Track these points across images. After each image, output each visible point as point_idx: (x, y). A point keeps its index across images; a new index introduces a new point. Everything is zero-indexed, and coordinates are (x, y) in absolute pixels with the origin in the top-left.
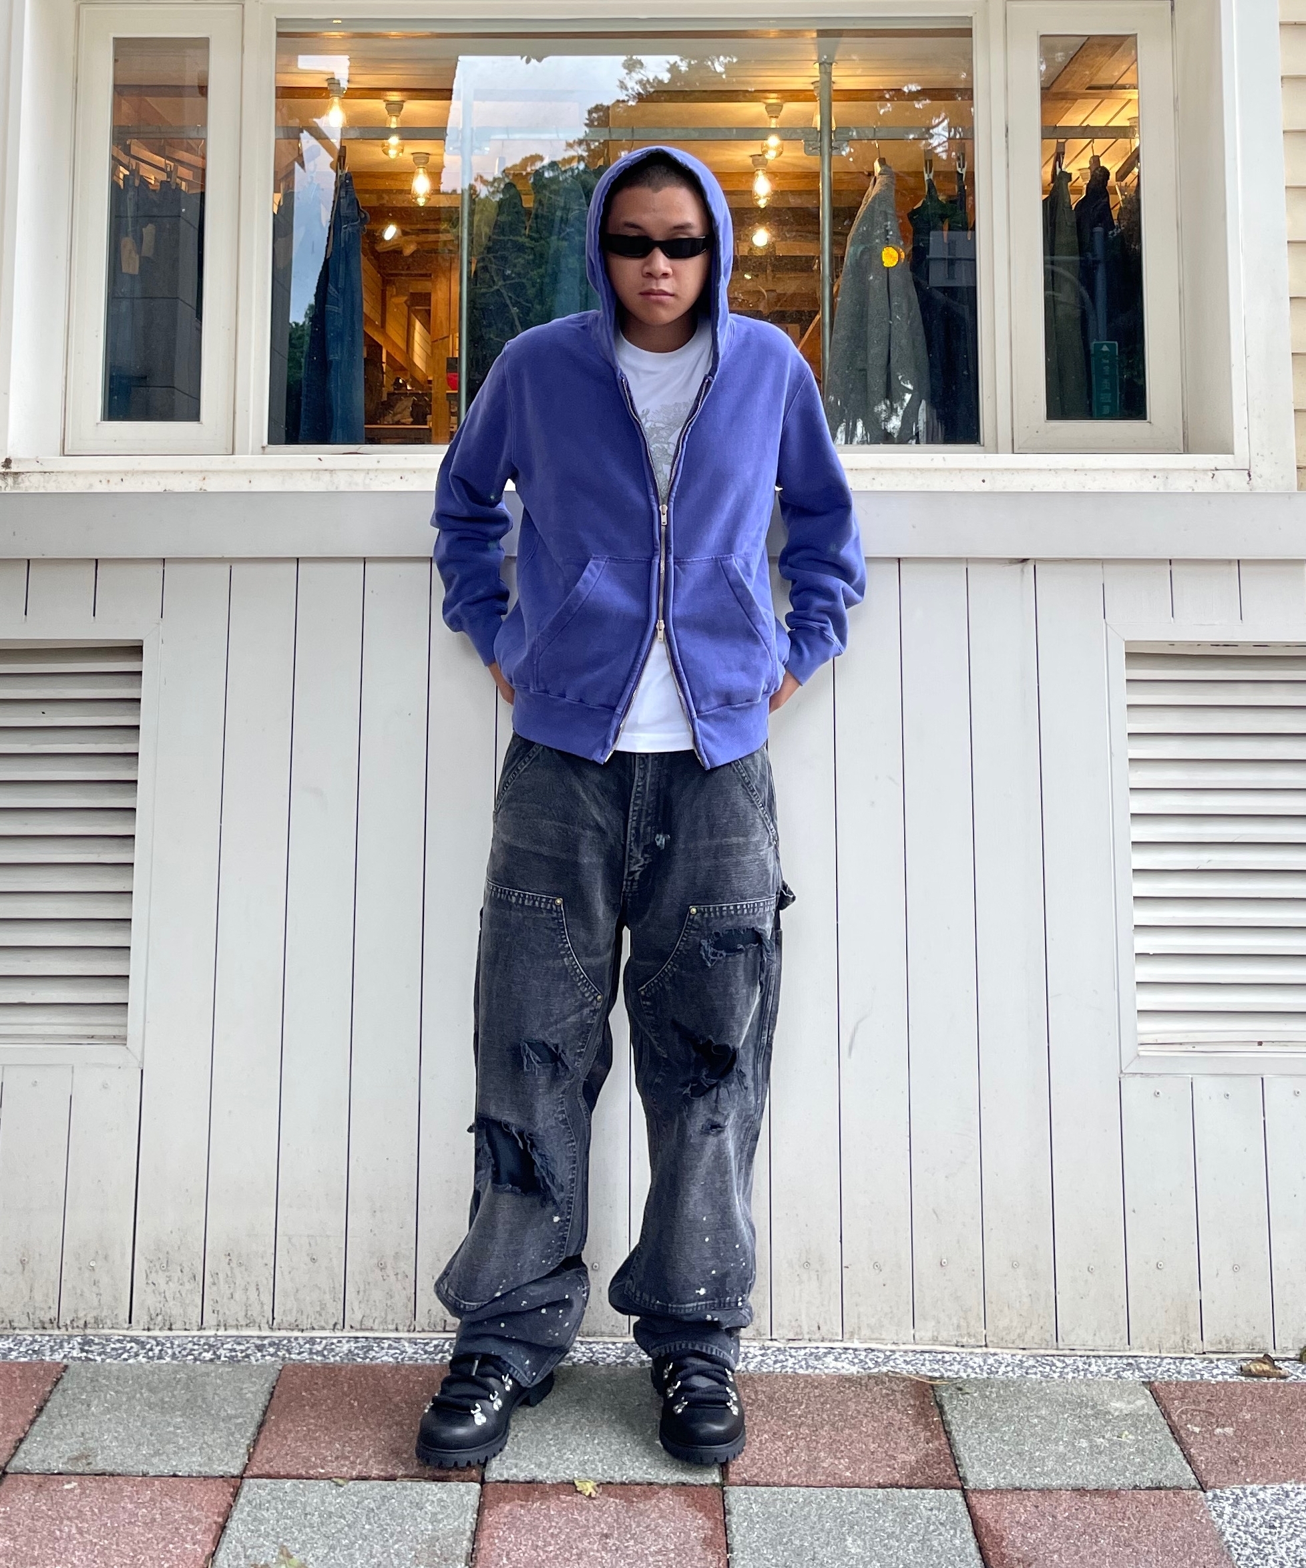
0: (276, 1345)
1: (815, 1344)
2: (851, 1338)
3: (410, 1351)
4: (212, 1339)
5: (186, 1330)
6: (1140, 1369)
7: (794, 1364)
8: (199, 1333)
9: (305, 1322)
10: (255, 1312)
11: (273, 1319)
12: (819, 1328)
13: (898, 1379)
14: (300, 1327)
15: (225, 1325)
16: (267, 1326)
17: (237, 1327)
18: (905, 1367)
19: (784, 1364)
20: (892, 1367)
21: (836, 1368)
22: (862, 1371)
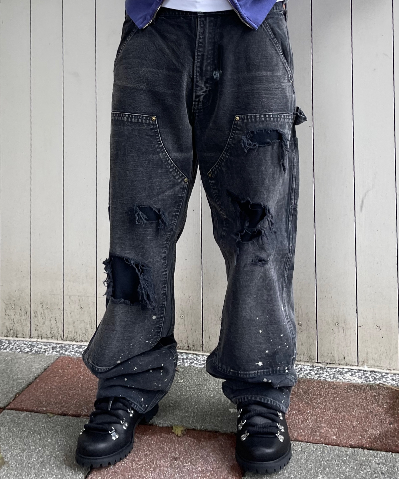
2: (363, 365)
4: (35, 343)
5: (24, 338)
7: (327, 376)
8: (29, 340)
9: (78, 337)
10: (55, 331)
11: (63, 335)
12: (344, 358)
13: (384, 388)
14: (76, 340)
15: (41, 337)
16: (60, 339)
17: (47, 338)
18: (391, 381)
19: (321, 375)
20: (383, 381)
21: (350, 380)
22: (365, 382)
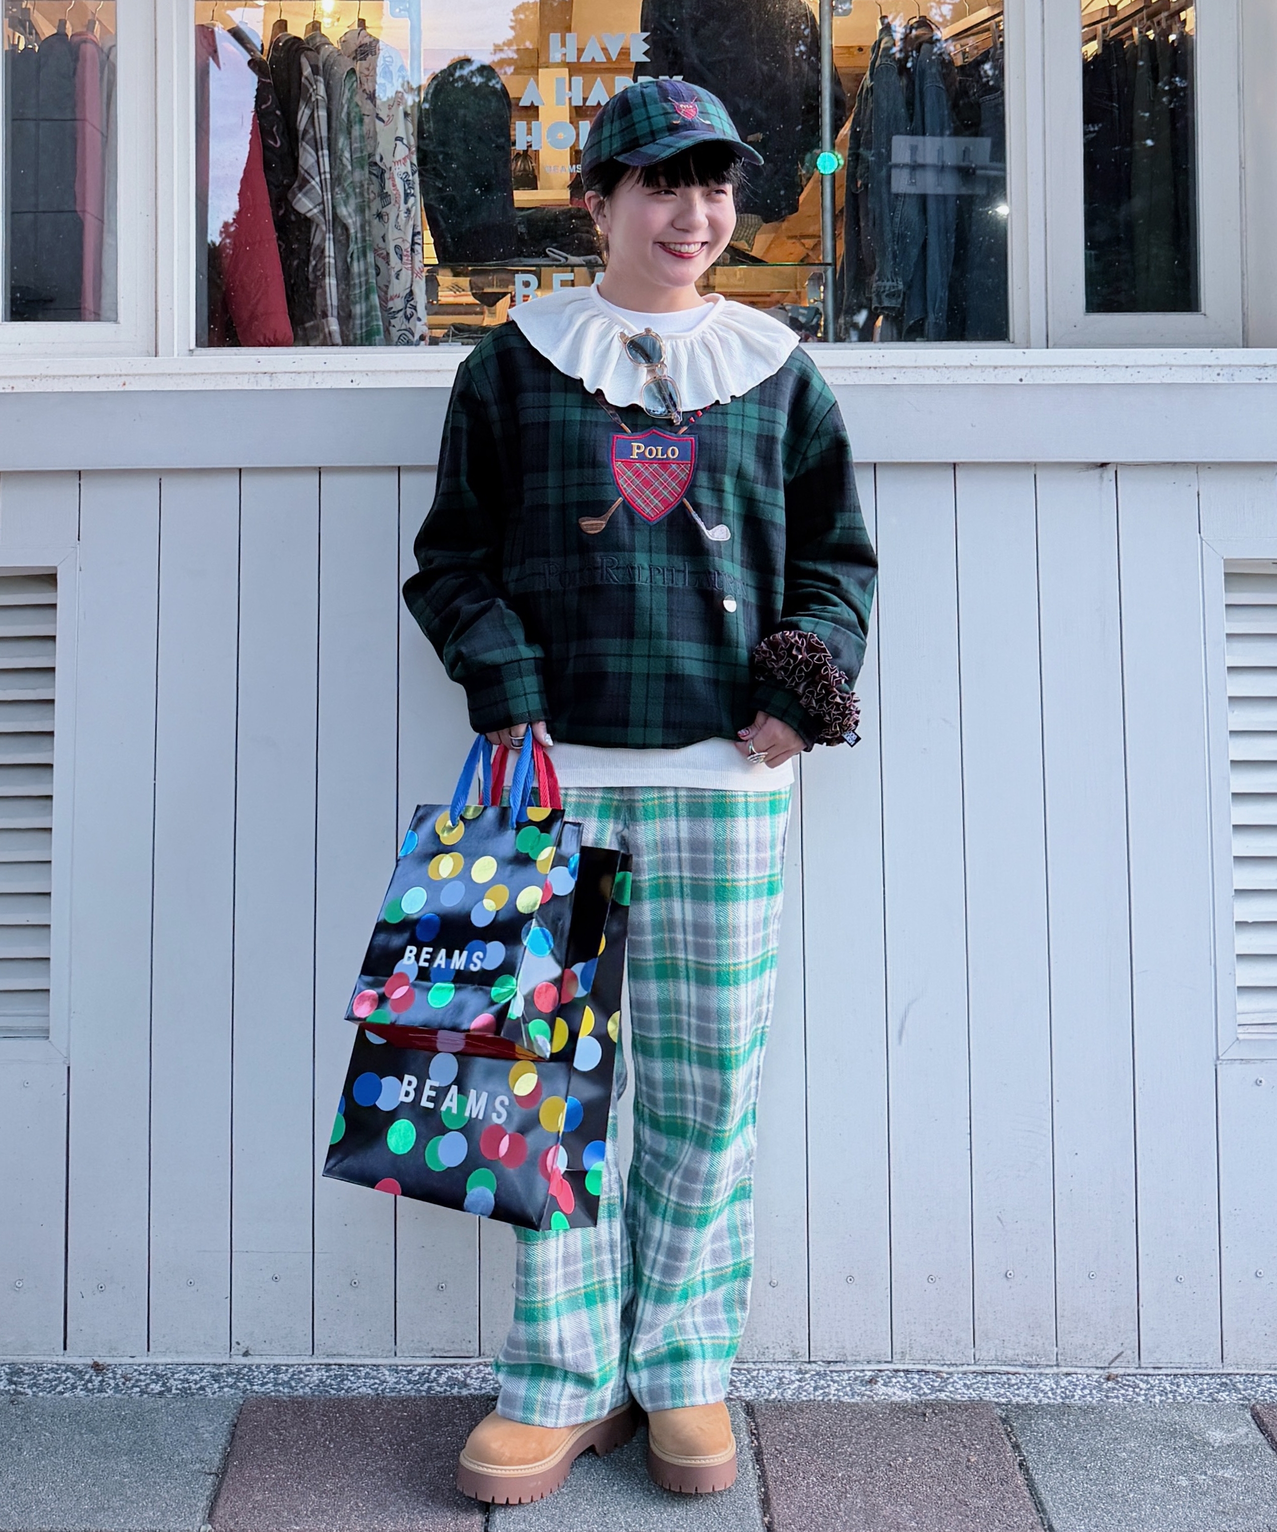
0: (237, 1374)
1: (861, 1368)
3: (391, 1380)
5: (129, 1356)
6: (1237, 1391)
7: (838, 1390)
8: (145, 1361)
15: (175, 1352)
16: (223, 1352)
17: (190, 1352)
18: (966, 1392)
19: (827, 1390)
20: (951, 1392)
21: (887, 1395)
22: (917, 1397)
